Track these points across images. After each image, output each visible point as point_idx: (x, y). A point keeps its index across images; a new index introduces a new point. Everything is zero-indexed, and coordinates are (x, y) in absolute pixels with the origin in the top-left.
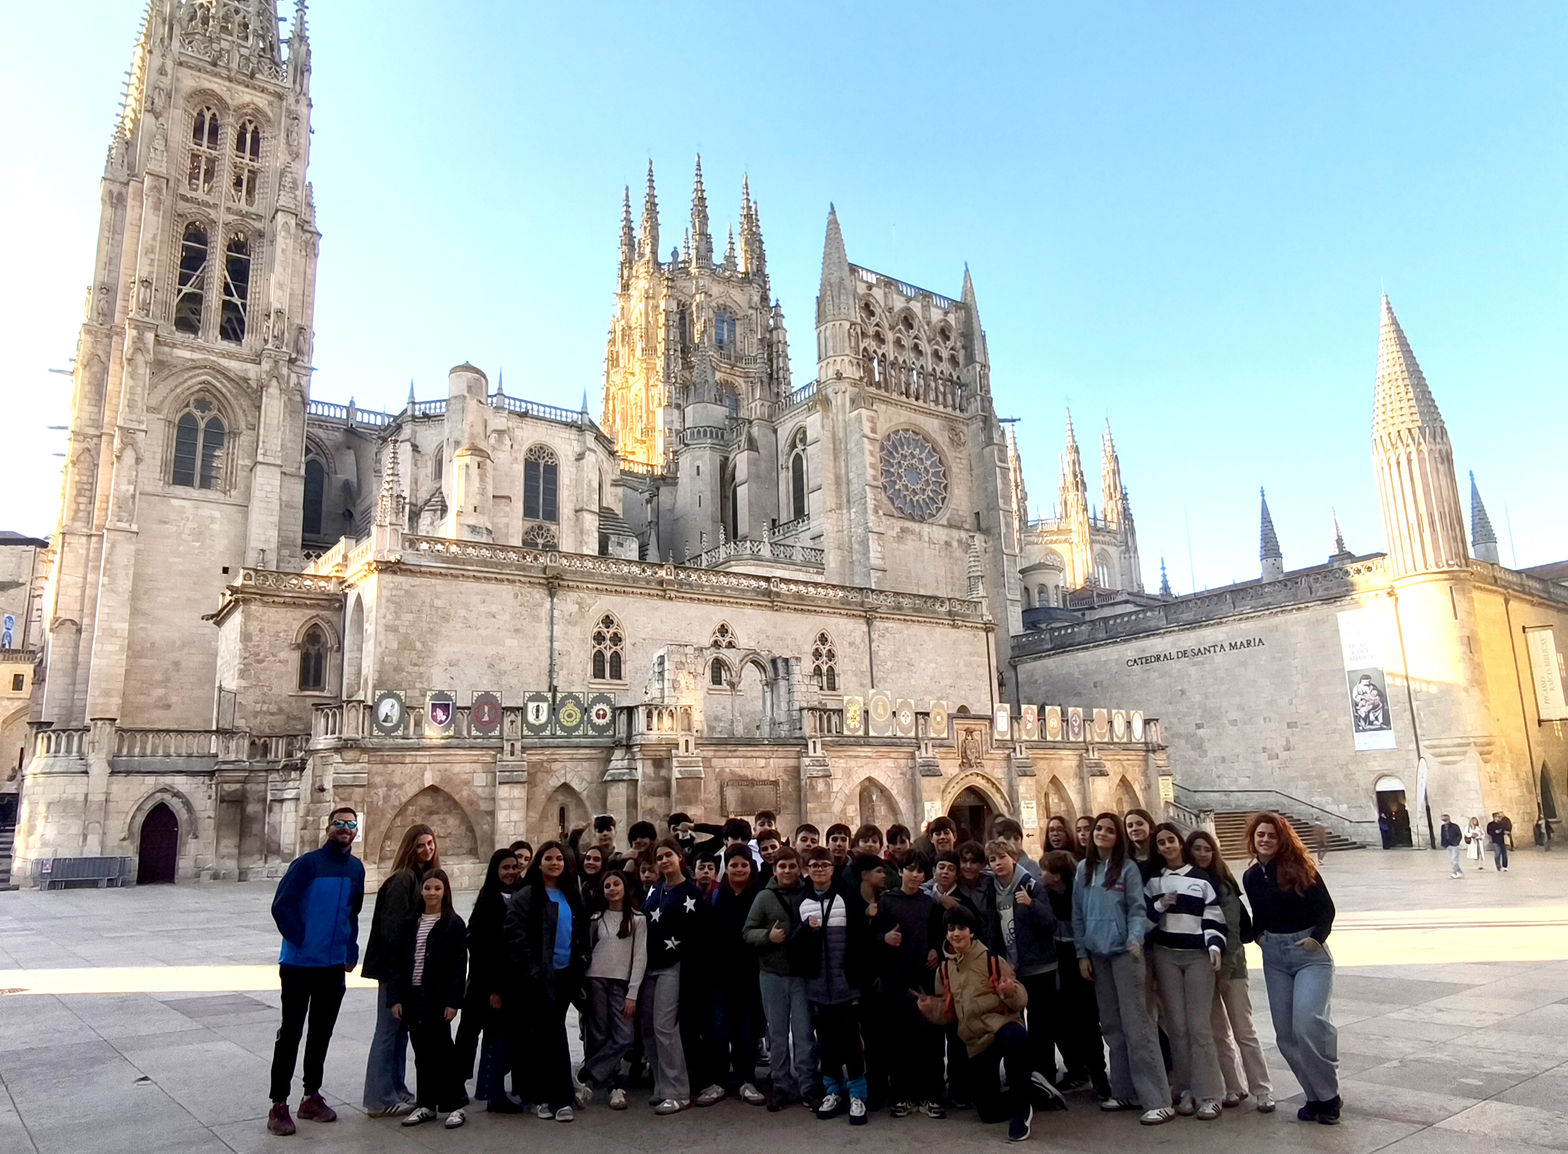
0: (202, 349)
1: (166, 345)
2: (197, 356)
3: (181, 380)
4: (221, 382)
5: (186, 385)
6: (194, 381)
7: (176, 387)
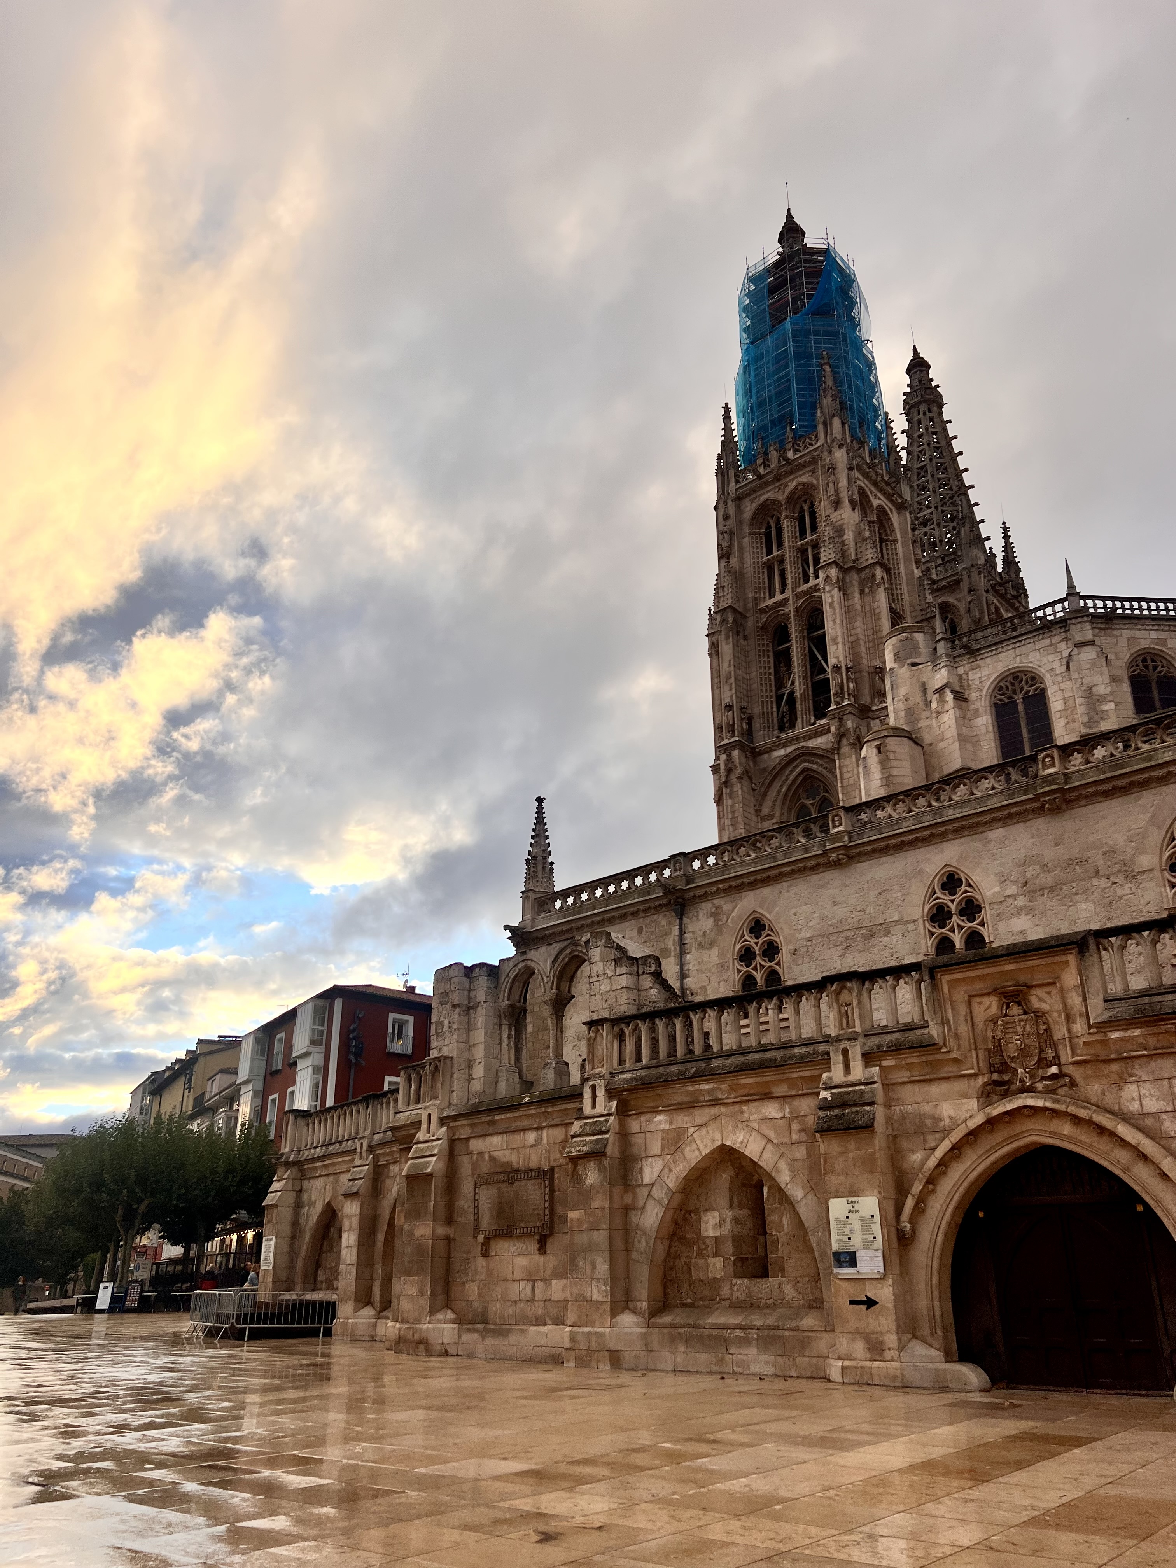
0: (791, 741)
1: (765, 752)
2: (789, 749)
3: (784, 778)
4: (816, 763)
5: (789, 781)
6: (795, 774)
7: (781, 787)
